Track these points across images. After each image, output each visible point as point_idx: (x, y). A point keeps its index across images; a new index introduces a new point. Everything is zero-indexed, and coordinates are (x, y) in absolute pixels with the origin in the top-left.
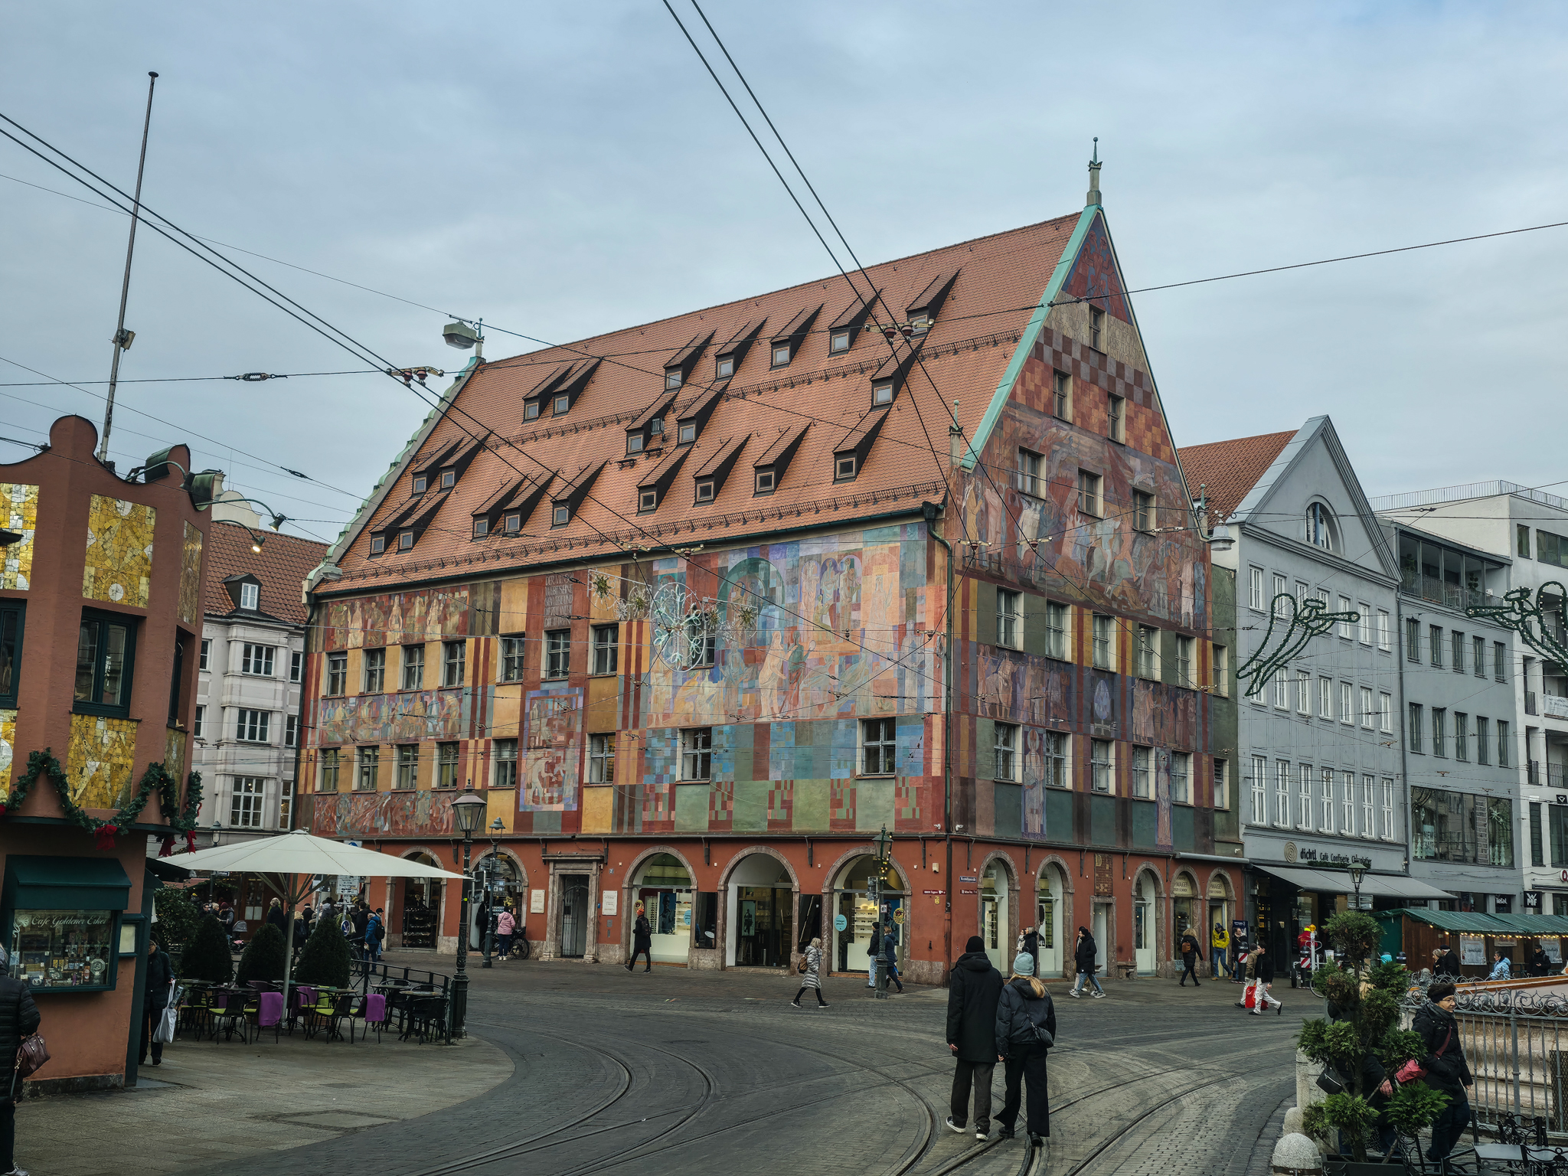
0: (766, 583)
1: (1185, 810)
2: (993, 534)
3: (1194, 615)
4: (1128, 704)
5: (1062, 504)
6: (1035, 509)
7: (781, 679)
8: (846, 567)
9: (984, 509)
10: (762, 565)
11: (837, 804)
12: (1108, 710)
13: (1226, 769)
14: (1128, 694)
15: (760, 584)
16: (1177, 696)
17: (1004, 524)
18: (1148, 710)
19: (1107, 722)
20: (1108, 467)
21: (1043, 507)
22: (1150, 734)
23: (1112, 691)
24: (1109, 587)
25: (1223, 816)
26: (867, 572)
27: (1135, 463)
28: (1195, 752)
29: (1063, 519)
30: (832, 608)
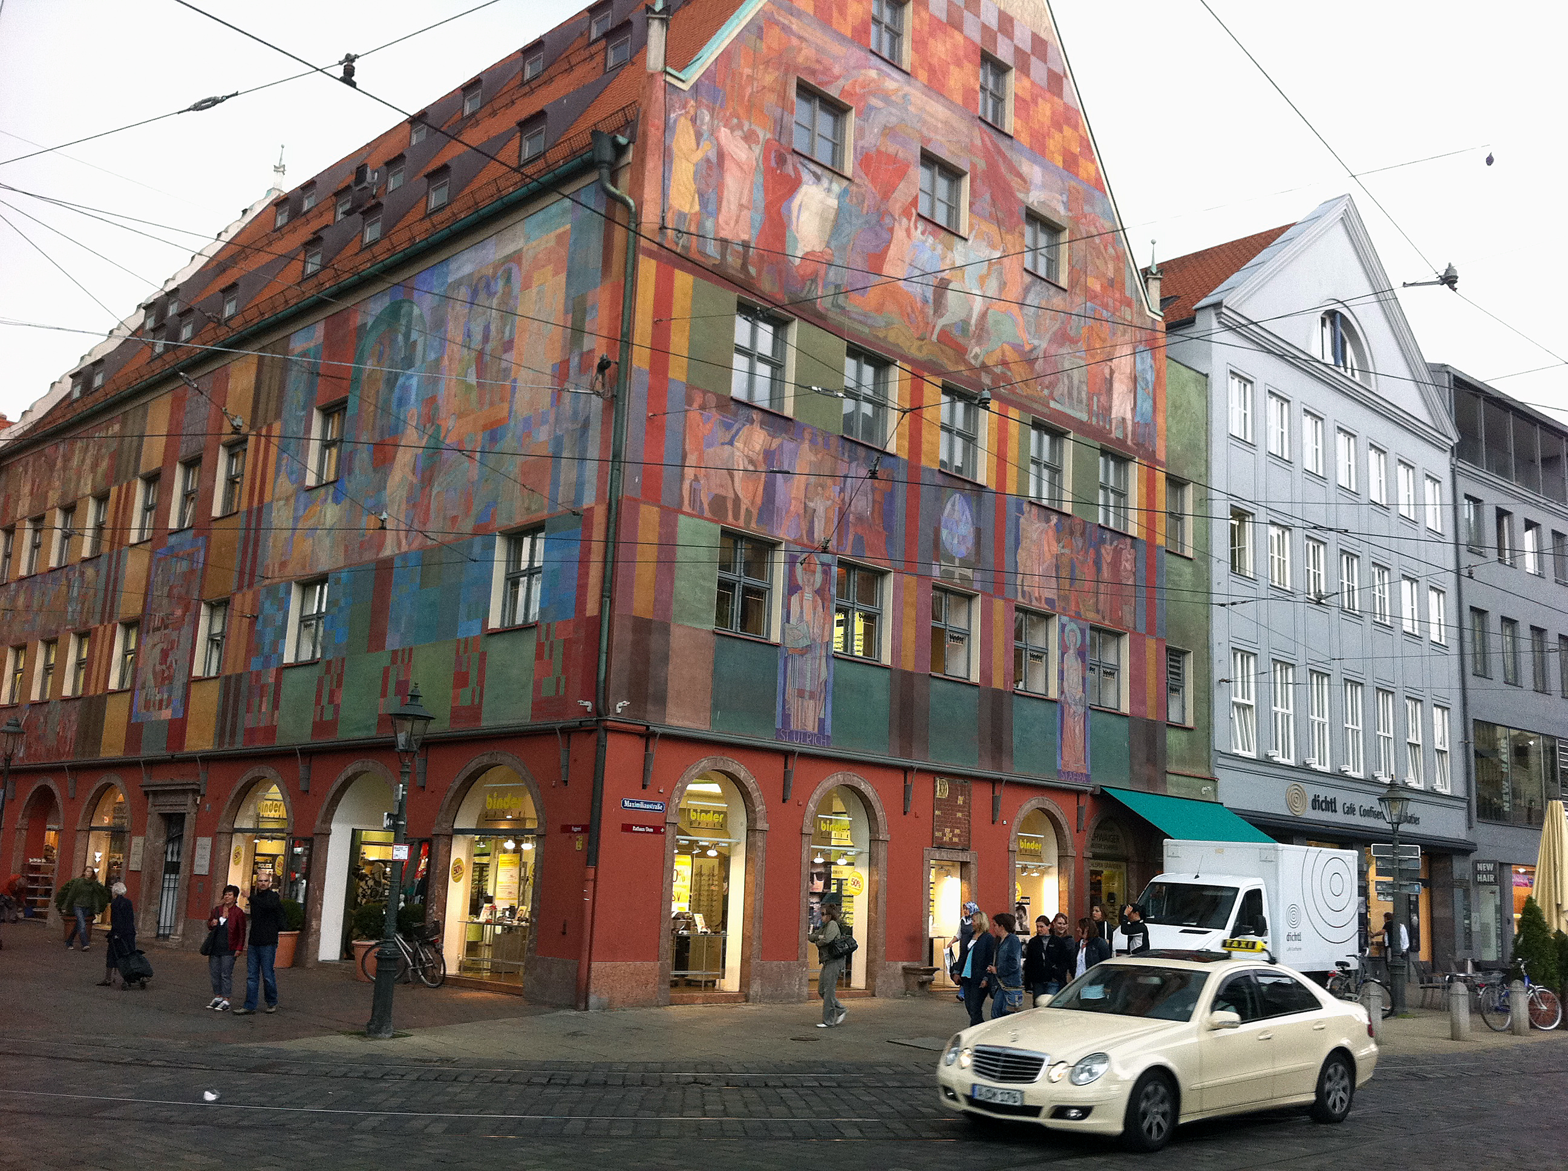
0: (407, 336)
1: (1114, 719)
2: (734, 207)
3: (1134, 424)
4: (1010, 540)
5: (886, 196)
6: (829, 190)
7: (411, 484)
8: (500, 286)
9: (714, 160)
10: (405, 309)
11: (461, 680)
12: (970, 542)
13: (1189, 665)
14: (1010, 525)
15: (400, 338)
16: (1103, 541)
17: (759, 197)
18: (1047, 555)
19: (965, 563)
20: (982, 164)
21: (844, 193)
22: (1051, 594)
23: (977, 517)
24: (977, 350)
25: (1183, 736)
26: (526, 286)
27: (1034, 172)
28: (1134, 632)
29: (887, 220)
30: (481, 354)
